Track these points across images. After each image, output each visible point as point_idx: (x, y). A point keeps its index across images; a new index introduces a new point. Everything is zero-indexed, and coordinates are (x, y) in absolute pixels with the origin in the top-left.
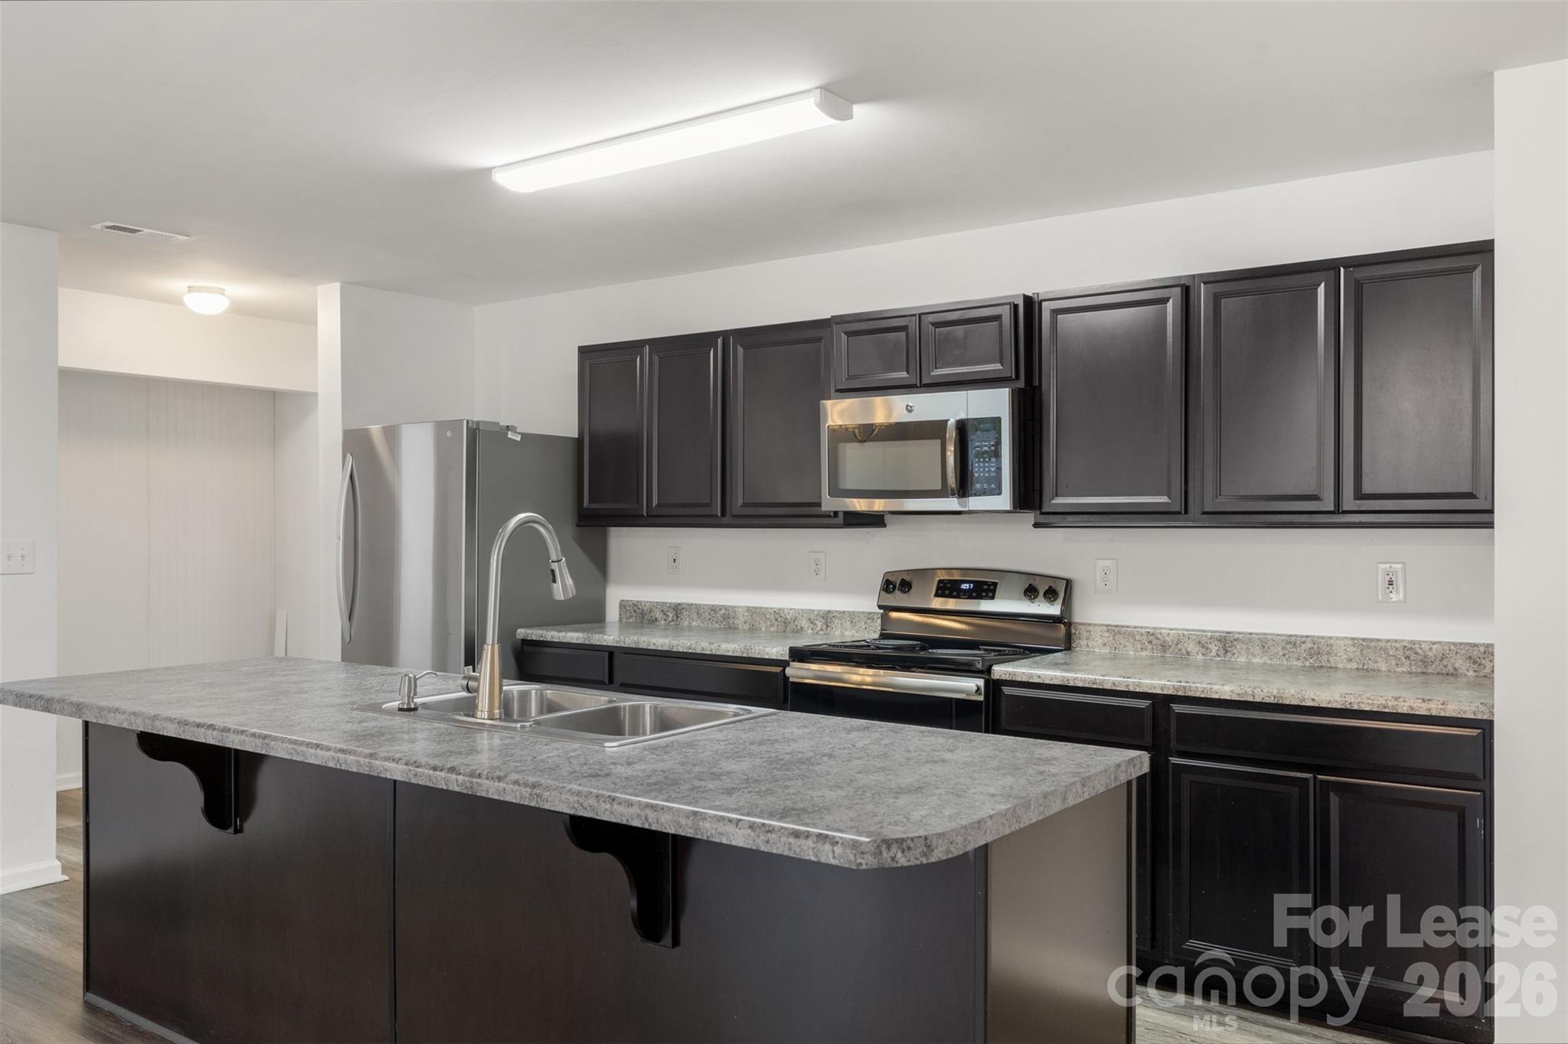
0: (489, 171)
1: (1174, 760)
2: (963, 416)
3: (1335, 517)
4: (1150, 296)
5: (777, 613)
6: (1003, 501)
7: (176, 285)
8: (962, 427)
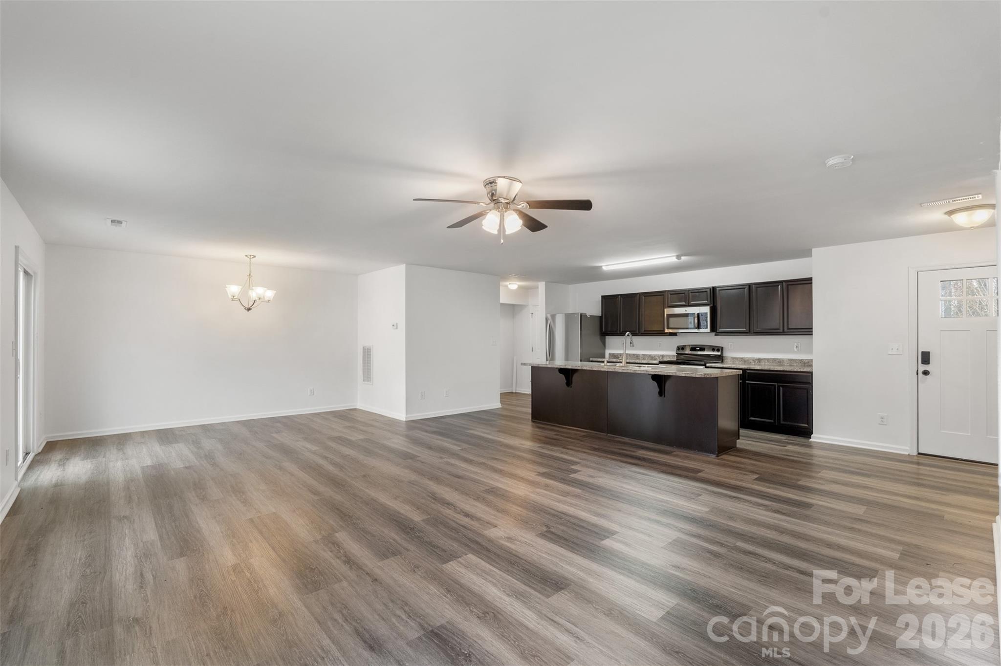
0: (601, 266)
1: (747, 382)
2: (698, 312)
3: (783, 333)
4: (741, 287)
5: (650, 355)
6: (708, 330)
7: (507, 283)
8: (698, 314)
